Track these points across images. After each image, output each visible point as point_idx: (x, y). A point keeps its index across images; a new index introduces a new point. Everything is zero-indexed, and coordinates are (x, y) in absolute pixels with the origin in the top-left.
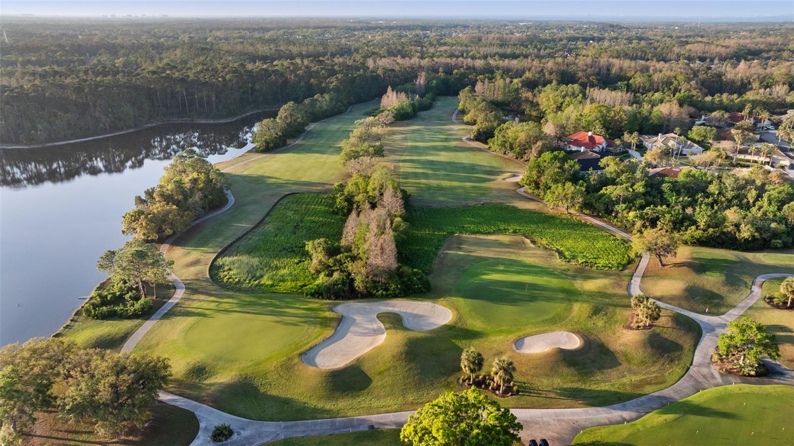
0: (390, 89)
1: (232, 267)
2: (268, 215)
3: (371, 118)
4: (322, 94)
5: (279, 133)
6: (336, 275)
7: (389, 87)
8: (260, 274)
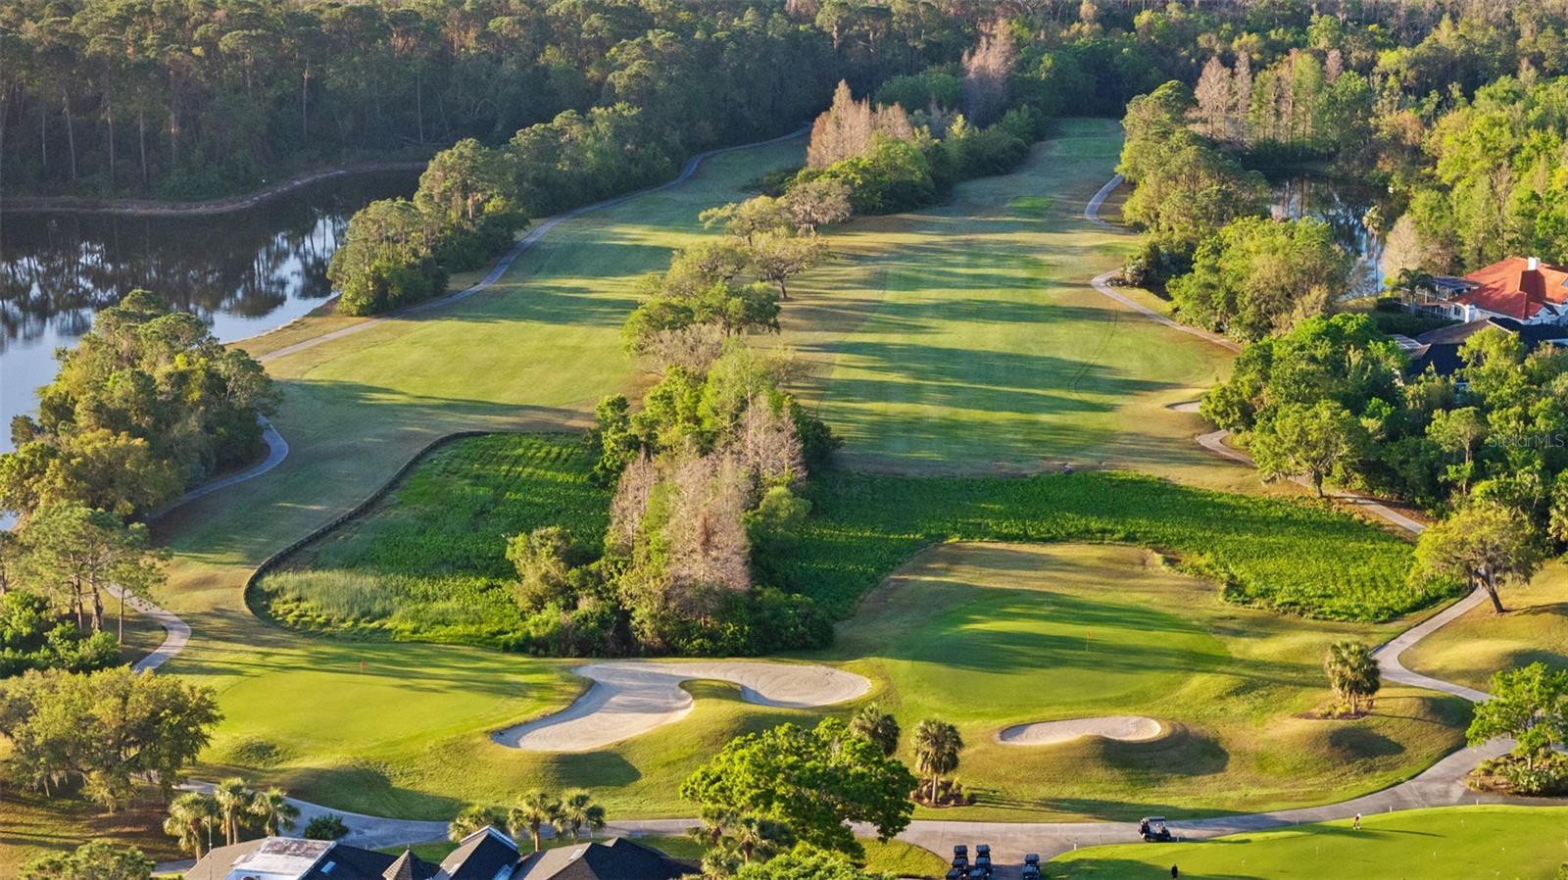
0: (842, 91)
1: (306, 593)
2: (393, 485)
3: (761, 202)
4: (583, 110)
5: (423, 251)
6: (586, 605)
7: (842, 86)
8: (384, 609)
